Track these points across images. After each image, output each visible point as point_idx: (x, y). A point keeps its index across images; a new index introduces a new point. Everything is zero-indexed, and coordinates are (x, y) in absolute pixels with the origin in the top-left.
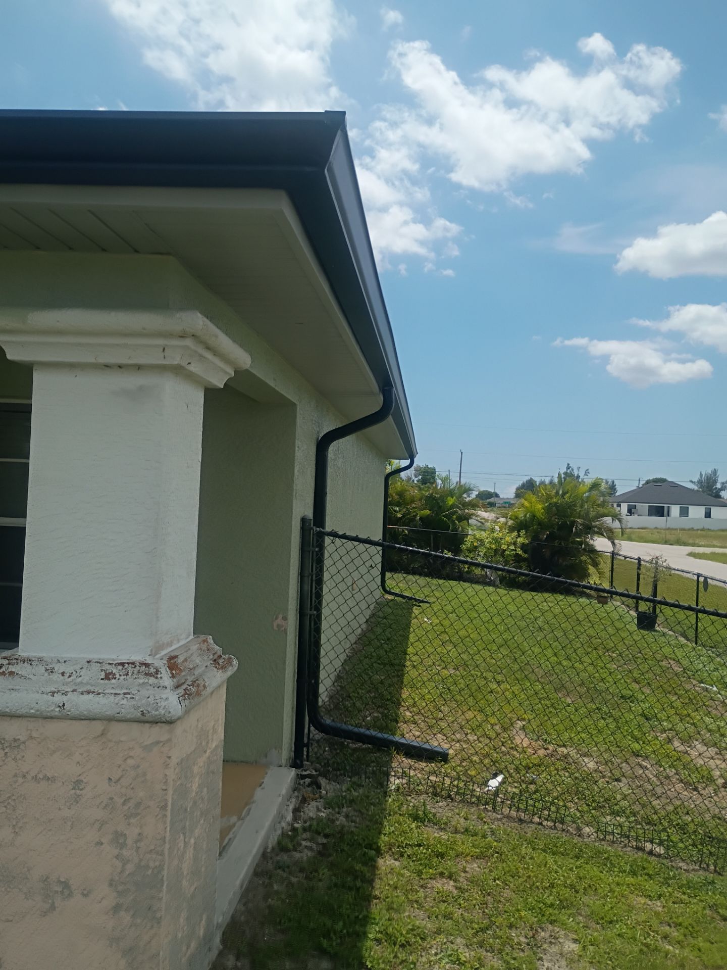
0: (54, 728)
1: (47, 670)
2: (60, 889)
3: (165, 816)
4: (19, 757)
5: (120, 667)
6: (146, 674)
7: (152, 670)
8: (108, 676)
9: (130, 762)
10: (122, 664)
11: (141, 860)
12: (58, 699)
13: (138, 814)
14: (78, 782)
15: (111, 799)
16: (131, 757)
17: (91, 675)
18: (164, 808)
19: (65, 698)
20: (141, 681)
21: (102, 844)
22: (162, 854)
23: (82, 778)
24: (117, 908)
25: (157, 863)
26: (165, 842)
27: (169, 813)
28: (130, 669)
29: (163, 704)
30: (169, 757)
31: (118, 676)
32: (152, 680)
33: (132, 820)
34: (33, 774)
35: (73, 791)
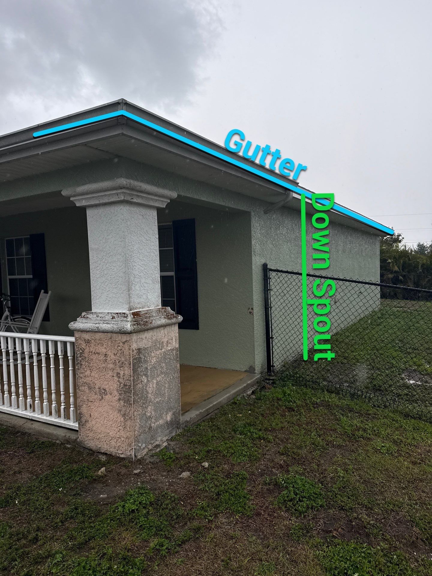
0: (98, 336)
1: (97, 316)
2: (104, 392)
3: (131, 367)
4: (90, 346)
5: (117, 315)
6: (124, 317)
7: (126, 315)
8: (113, 318)
9: (119, 348)
10: (117, 314)
11: (125, 383)
12: (97, 325)
13: (123, 366)
14: (106, 354)
15: (115, 361)
16: (119, 346)
17: (109, 317)
18: (130, 364)
19: (99, 325)
20: (121, 319)
21: (114, 376)
22: (131, 381)
23: (106, 353)
24: (119, 399)
25: (129, 384)
26: (131, 377)
27: (132, 366)
28: (119, 315)
29: (126, 326)
30: (130, 346)
31: (116, 318)
32: (125, 319)
33: (121, 369)
34: (94, 351)
35: (105, 358)
